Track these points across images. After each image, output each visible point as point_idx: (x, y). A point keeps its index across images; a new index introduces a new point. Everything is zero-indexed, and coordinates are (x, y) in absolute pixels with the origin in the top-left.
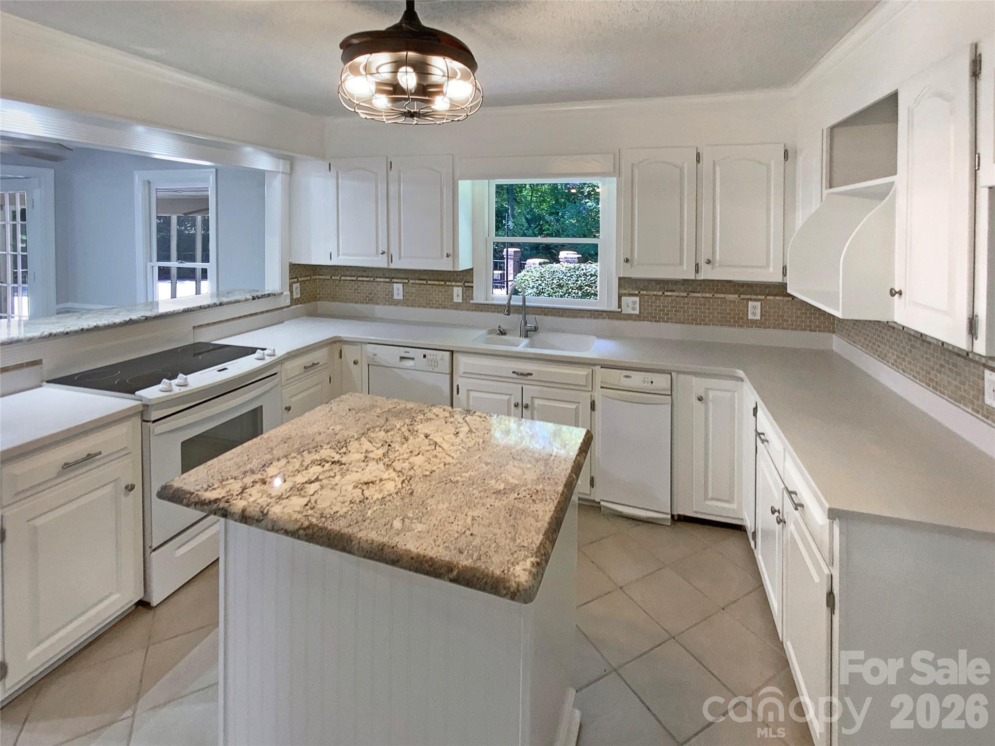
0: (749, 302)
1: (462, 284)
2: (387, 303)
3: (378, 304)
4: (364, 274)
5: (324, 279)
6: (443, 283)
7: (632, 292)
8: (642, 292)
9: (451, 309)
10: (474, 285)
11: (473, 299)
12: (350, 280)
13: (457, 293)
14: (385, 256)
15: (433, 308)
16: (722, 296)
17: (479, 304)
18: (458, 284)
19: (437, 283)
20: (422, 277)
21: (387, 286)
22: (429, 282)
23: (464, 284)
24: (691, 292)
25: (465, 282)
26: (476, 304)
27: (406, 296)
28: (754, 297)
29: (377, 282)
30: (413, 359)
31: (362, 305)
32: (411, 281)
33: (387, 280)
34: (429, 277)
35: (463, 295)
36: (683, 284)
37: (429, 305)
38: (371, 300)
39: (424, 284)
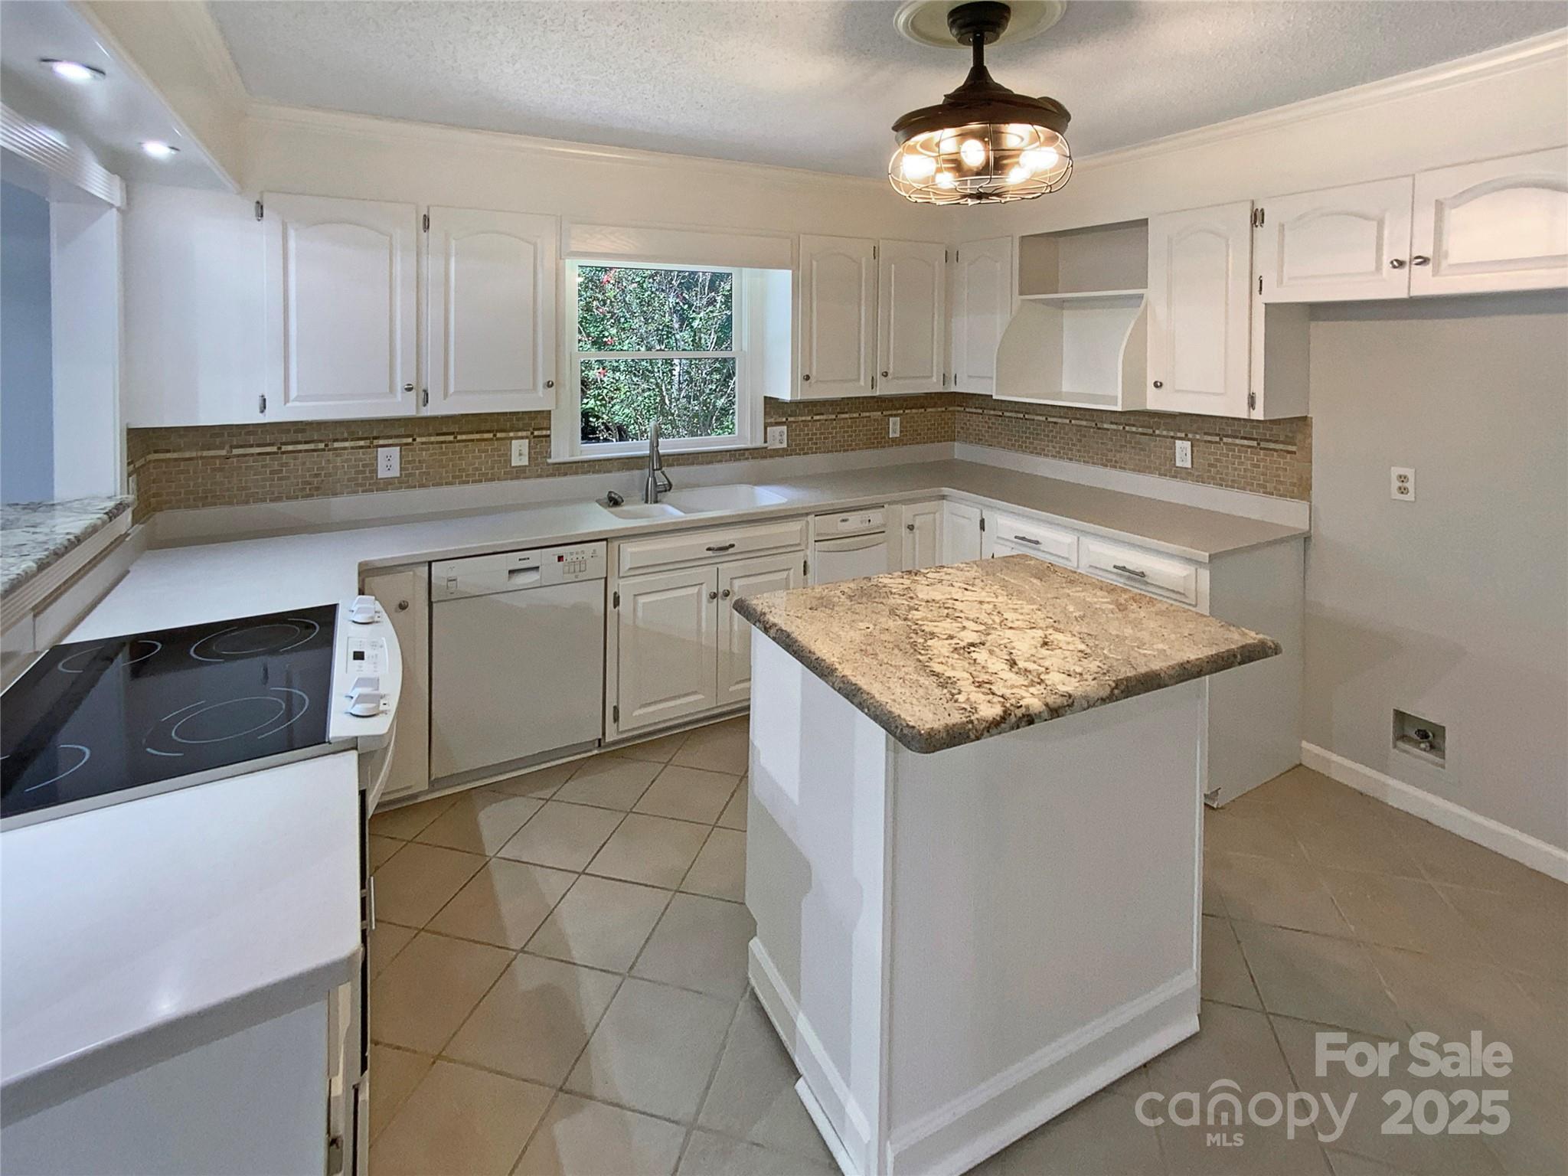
0: (891, 419)
1: (529, 433)
2: (360, 489)
3: (335, 494)
4: (300, 437)
5: (176, 460)
6: (491, 435)
7: (779, 420)
8: (789, 419)
9: (506, 479)
10: (553, 433)
11: (550, 457)
12: (259, 454)
13: (519, 451)
14: (413, 393)
15: (468, 482)
16: (867, 414)
17: (559, 464)
18: (520, 434)
19: (478, 436)
20: (445, 430)
21: (361, 455)
22: (459, 437)
23: (532, 433)
24: (839, 413)
25: (535, 429)
26: (556, 464)
27: (406, 469)
28: (894, 412)
29: (336, 449)
30: (537, 568)
31: (294, 503)
32: (418, 440)
33: (362, 443)
34: (459, 428)
35: (529, 453)
36: (832, 405)
37: (460, 478)
38: (318, 489)
39: (451, 442)
